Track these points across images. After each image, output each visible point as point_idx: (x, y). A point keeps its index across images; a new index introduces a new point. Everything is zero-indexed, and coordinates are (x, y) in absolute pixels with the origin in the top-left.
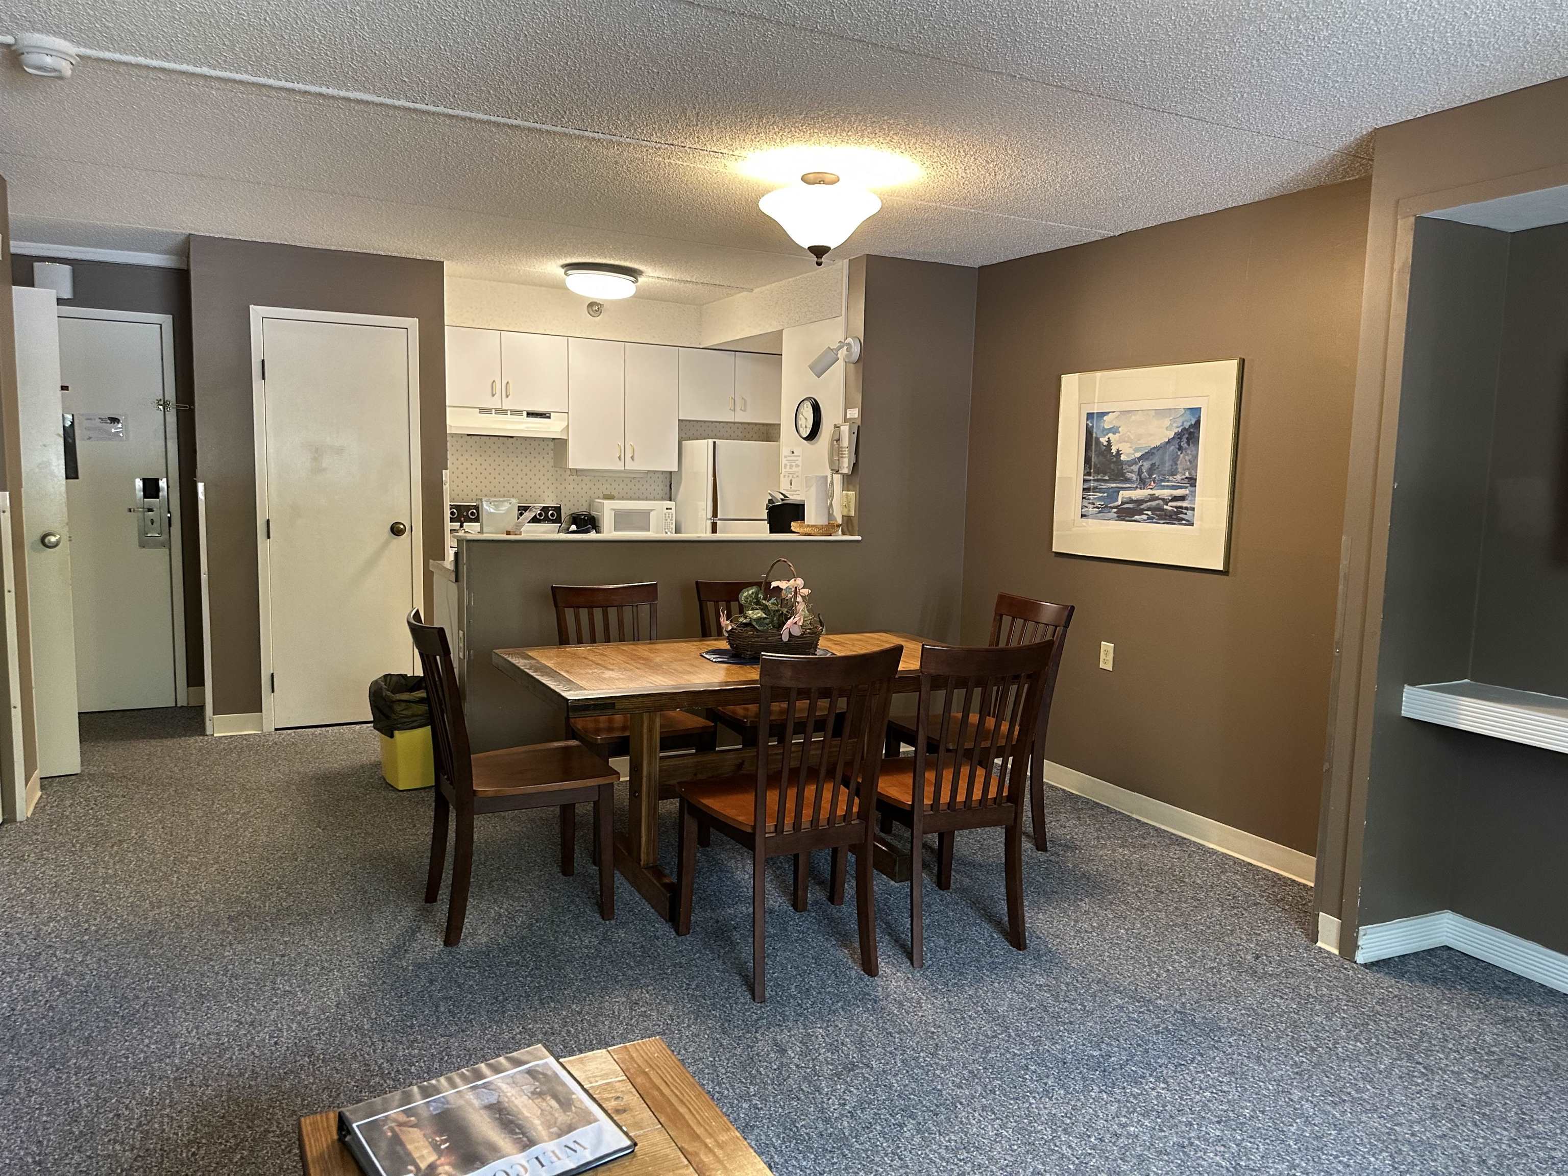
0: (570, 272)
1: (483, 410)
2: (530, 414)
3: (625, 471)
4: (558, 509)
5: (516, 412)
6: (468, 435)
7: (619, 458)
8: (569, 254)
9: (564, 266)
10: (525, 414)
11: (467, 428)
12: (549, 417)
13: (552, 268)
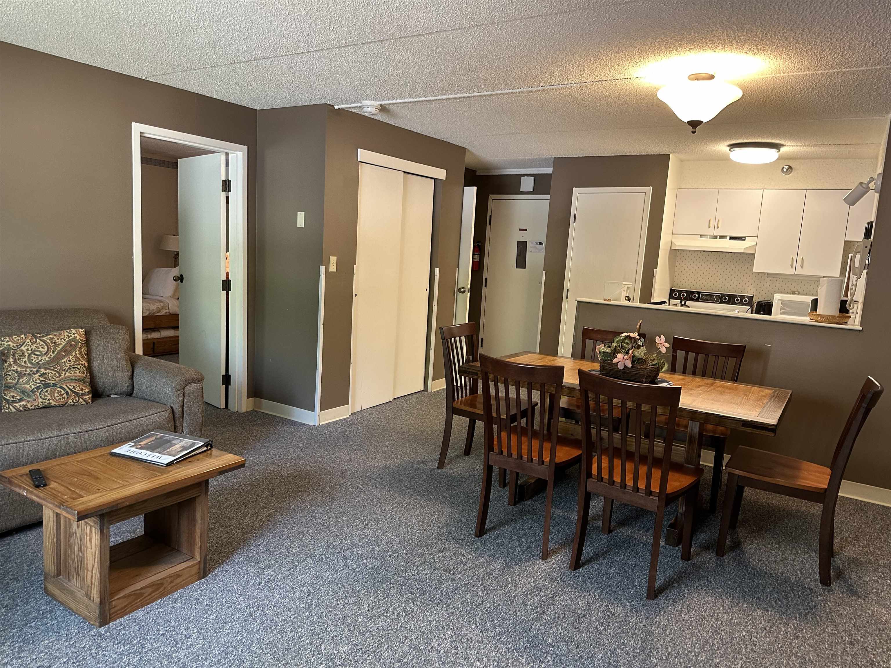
0: (733, 149)
1: (702, 236)
2: (732, 238)
3: (795, 275)
4: (751, 298)
5: (724, 237)
6: (704, 251)
7: (792, 266)
8: (731, 139)
9: (729, 146)
10: (728, 238)
11: (701, 247)
12: (744, 240)
13: (722, 147)
